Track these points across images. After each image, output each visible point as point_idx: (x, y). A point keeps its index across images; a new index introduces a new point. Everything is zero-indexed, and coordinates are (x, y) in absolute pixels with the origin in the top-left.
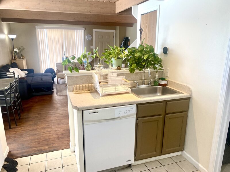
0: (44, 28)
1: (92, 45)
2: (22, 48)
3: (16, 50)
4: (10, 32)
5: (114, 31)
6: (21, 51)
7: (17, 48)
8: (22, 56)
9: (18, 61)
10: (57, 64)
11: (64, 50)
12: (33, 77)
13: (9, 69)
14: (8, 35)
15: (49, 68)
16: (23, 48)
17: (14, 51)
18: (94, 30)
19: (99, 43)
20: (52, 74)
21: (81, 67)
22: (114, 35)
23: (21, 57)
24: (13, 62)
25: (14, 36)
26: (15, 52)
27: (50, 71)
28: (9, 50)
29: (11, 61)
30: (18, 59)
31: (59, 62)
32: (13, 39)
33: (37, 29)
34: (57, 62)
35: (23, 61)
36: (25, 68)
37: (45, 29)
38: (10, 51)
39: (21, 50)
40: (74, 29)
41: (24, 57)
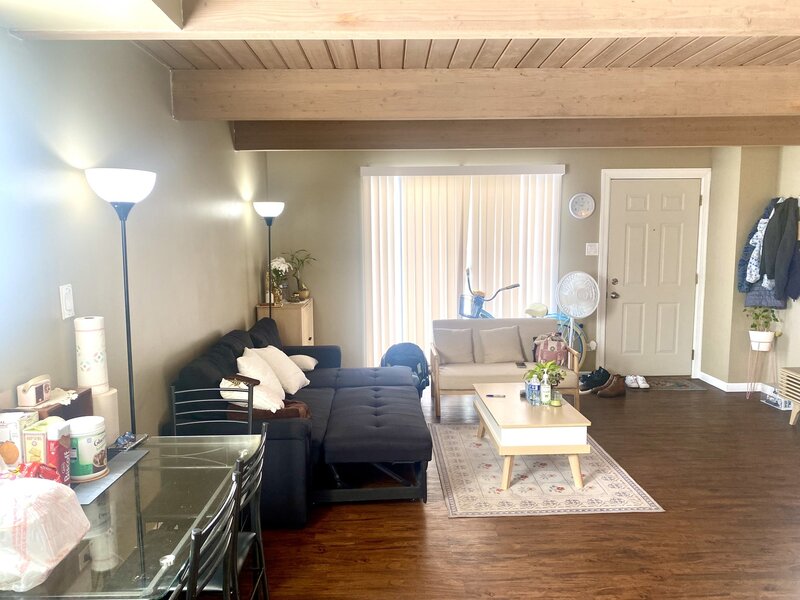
0: (391, 173)
1: (595, 239)
2: (301, 256)
3: (280, 265)
4: (264, 193)
5: (705, 174)
6: (296, 269)
7: (283, 254)
8: (301, 289)
9: (282, 313)
10: (436, 324)
11: (469, 263)
12: (336, 388)
13: (239, 360)
14: (255, 203)
15: (398, 341)
16: (308, 257)
17: (273, 267)
18: (607, 174)
19: (629, 229)
20: (415, 369)
21: (546, 344)
22: (705, 191)
23: (294, 294)
24: (263, 314)
25: (274, 209)
26: (276, 271)
27: (405, 355)
28: (251, 266)
29: (256, 309)
30: (283, 303)
31: (443, 317)
32: (269, 221)
33: (364, 178)
34: (437, 319)
35: (303, 310)
36: (306, 343)
37: (396, 178)
38: (256, 269)
39: (298, 262)
40: (518, 171)
41: (307, 293)
